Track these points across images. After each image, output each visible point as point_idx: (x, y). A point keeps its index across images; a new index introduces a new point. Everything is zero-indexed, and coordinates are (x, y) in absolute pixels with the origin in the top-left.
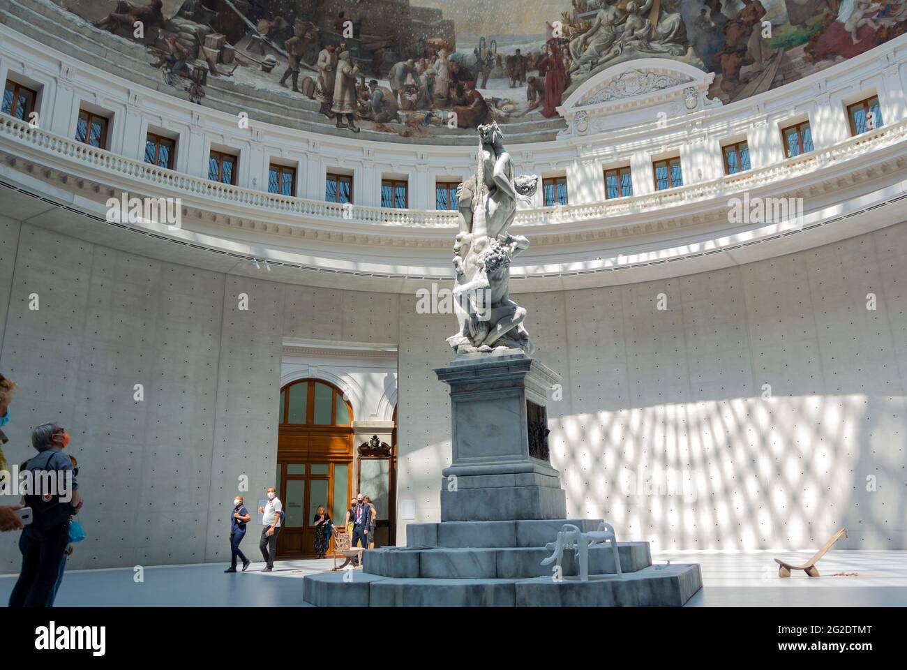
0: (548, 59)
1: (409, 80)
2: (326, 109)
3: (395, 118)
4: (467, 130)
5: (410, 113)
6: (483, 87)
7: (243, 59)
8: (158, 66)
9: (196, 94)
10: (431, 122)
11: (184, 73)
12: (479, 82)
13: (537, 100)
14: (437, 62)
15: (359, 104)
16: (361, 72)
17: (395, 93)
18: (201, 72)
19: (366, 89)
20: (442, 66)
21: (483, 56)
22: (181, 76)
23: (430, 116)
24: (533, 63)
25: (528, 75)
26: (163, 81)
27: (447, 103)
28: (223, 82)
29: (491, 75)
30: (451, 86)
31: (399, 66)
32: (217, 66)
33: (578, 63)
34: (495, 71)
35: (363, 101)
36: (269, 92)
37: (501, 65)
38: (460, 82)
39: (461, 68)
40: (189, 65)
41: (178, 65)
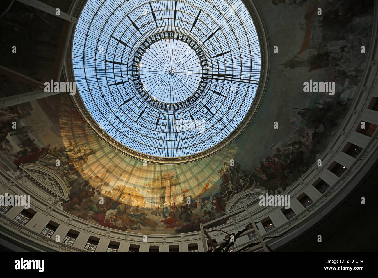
13: (19, 156)
21: (24, 130)
34: (21, 136)
37: (25, 137)
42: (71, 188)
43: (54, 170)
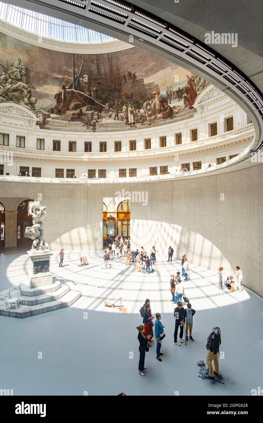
0: (189, 88)
1: (149, 107)
2: (127, 123)
3: (146, 120)
4: (167, 119)
5: (150, 118)
6: (170, 103)
7: (104, 116)
8: (84, 126)
9: (94, 130)
10: (156, 119)
11: (91, 125)
12: (169, 102)
13: (187, 104)
16: (135, 109)
17: (145, 112)
18: (94, 123)
19: (137, 114)
20: (157, 100)
21: (169, 93)
22: (90, 126)
23: (156, 117)
24: (184, 91)
25: (183, 96)
26: (86, 129)
27: (160, 111)
28: (100, 124)
29: (172, 99)
30: (161, 106)
31: (145, 104)
32: (98, 120)
33: (198, 87)
35: (137, 118)
36: (112, 123)
38: (163, 103)
40: (91, 123)
41: (89, 123)
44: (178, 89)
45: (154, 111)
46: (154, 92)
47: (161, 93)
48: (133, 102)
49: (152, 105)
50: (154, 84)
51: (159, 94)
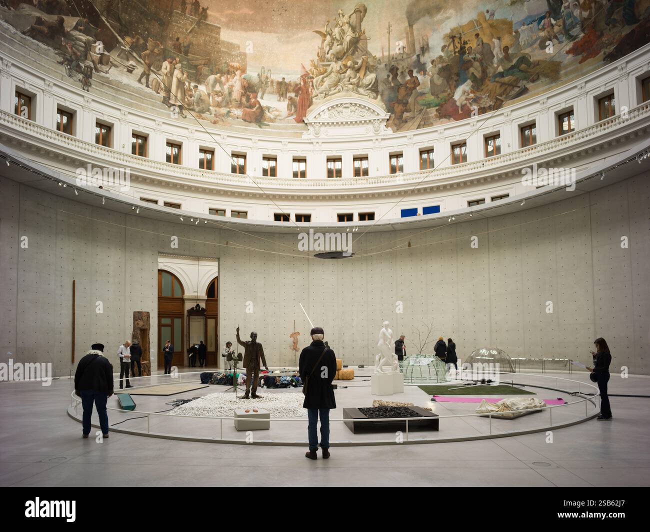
0: (301, 87)
1: (218, 88)
2: (166, 101)
3: (208, 111)
4: (252, 124)
5: (217, 109)
6: (262, 98)
7: (115, 63)
8: (61, 63)
9: (86, 84)
10: (230, 116)
11: (78, 69)
12: (260, 95)
13: (293, 111)
14: (235, 77)
15: (186, 100)
16: (188, 78)
17: (209, 95)
18: (89, 70)
19: (190, 90)
20: (237, 81)
21: (263, 79)
22: (77, 71)
24: (292, 88)
25: (289, 95)
26: (65, 74)
27: (240, 105)
28: (102, 77)
29: (267, 91)
30: (243, 95)
31: (212, 78)
32: (99, 66)
33: (318, 92)
34: (269, 89)
35: (189, 98)
36: (131, 86)
37: (273, 86)
38: (248, 93)
39: (249, 84)
40: (81, 64)
41: (74, 63)
42: (379, 97)
43: (339, 92)
44: (281, 80)
45: (228, 99)
46: (236, 64)
47: (248, 72)
48: (188, 62)
49: (226, 87)
50: (239, 49)
51: (243, 71)
